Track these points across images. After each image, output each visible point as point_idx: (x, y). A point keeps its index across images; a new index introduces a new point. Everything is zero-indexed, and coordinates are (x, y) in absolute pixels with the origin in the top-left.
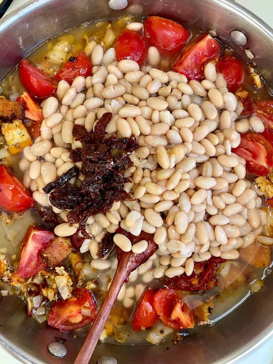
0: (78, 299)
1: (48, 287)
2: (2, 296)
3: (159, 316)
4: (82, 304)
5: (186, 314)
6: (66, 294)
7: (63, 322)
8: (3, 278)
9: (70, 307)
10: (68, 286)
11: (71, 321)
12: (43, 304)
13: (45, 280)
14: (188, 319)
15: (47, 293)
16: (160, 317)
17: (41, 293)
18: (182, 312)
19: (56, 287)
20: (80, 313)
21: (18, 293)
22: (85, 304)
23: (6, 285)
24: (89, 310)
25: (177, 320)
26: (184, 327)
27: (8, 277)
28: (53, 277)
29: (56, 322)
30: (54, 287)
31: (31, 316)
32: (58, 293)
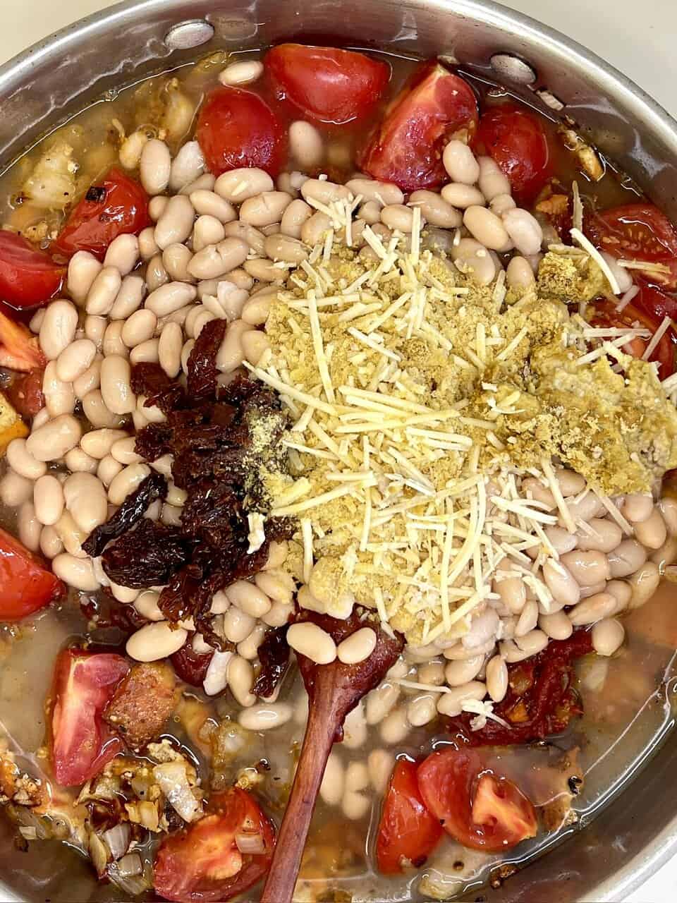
0: (223, 817)
1: (137, 799)
2: (26, 841)
3: (443, 821)
4: (236, 824)
5: (511, 803)
6: (188, 808)
7: (195, 883)
8: (17, 797)
9: (206, 839)
10: (191, 785)
11: (215, 877)
12: (132, 846)
13: (125, 786)
14: (516, 814)
15: (139, 813)
16: (444, 825)
17: (123, 818)
18: (500, 800)
19: (159, 793)
20: (235, 849)
21: (59, 831)
22: (241, 823)
23: (26, 814)
24: (256, 837)
25: (491, 823)
26: (512, 839)
27: (28, 793)
28: (145, 772)
29: (176, 886)
30: (156, 792)
31: (106, 881)
32: (168, 809)
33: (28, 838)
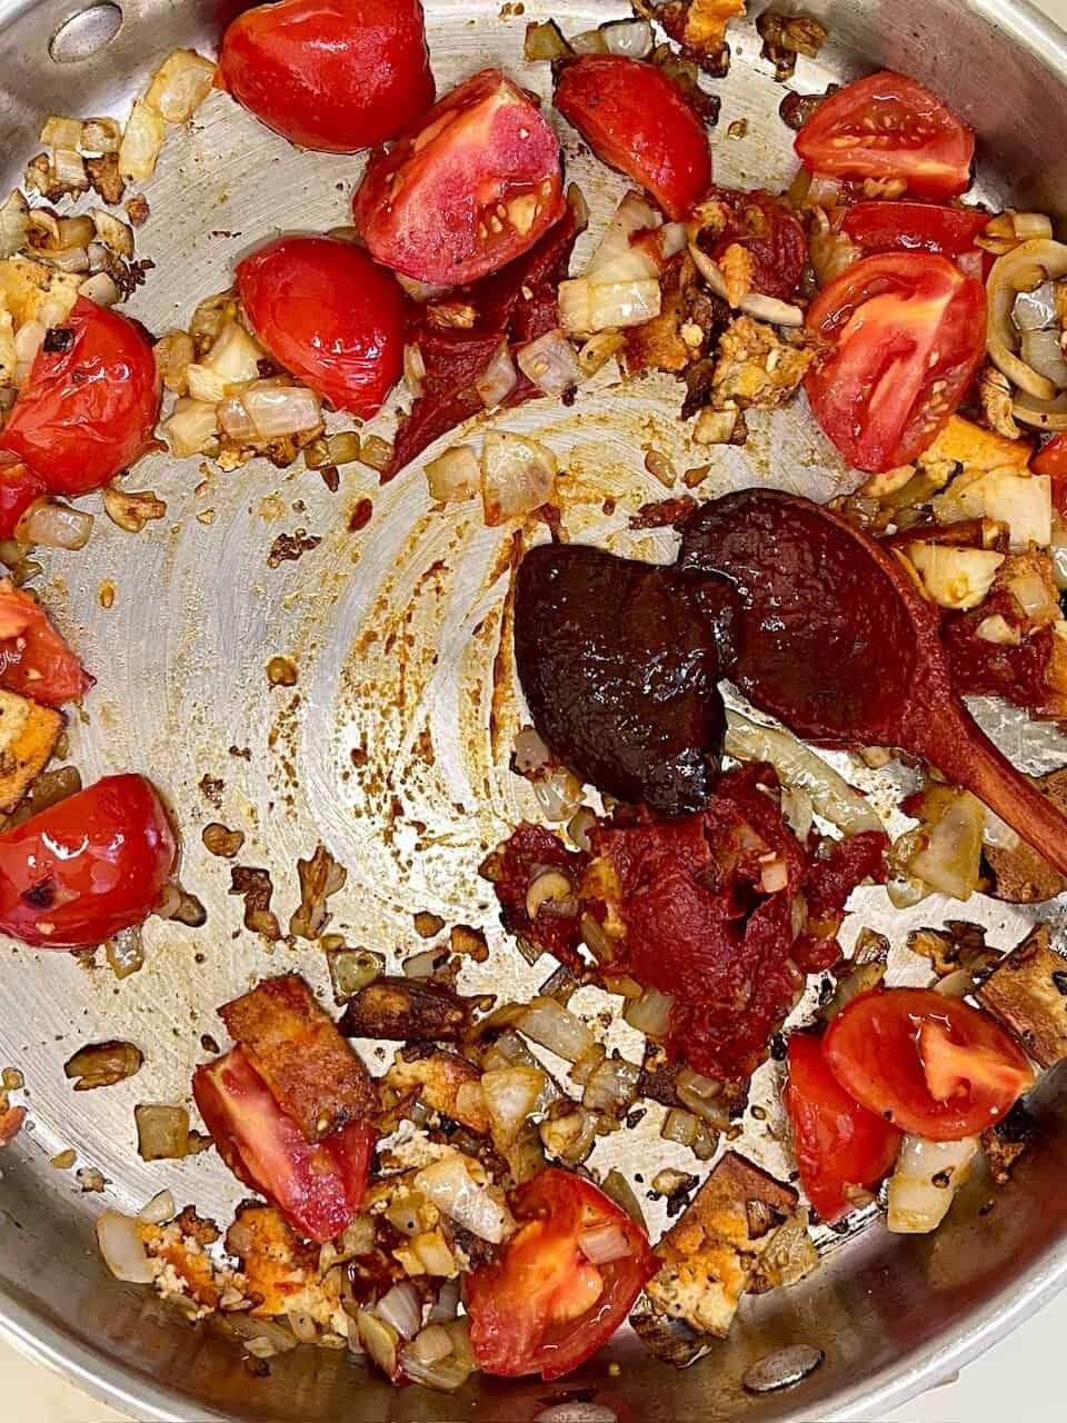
0: (547, 1219)
1: (408, 1238)
2: (263, 1360)
3: (889, 1114)
4: (572, 1221)
5: (981, 1048)
6: (490, 1221)
7: (540, 1336)
8: (224, 1302)
9: (534, 1262)
10: (481, 1185)
11: (566, 1316)
12: (425, 1313)
13: (381, 1223)
14: (995, 1061)
15: (419, 1258)
16: (893, 1120)
17: (397, 1276)
18: (962, 1049)
19: (437, 1213)
20: (583, 1261)
21: (307, 1331)
22: (580, 1216)
23: (247, 1323)
24: (609, 1230)
25: (962, 1091)
26: (1002, 1101)
27: (238, 1289)
28: (404, 1191)
29: (512, 1349)
30: (432, 1216)
31: (405, 1381)
32: (459, 1234)
33: (263, 1355)
